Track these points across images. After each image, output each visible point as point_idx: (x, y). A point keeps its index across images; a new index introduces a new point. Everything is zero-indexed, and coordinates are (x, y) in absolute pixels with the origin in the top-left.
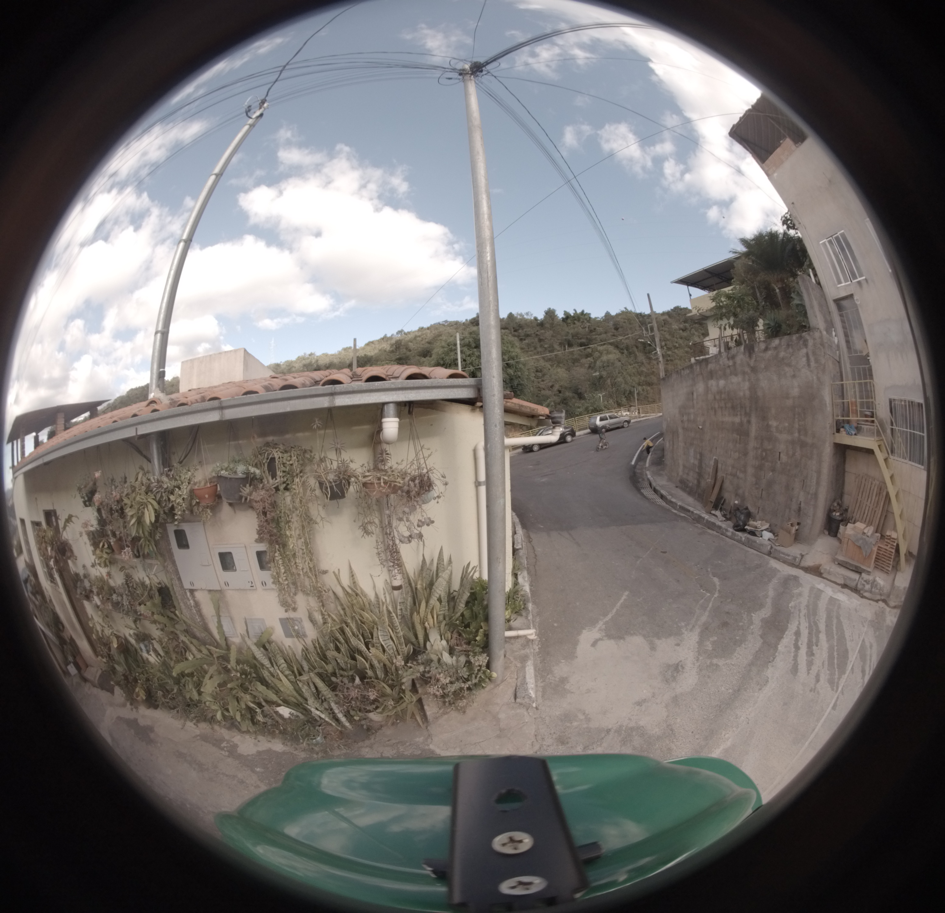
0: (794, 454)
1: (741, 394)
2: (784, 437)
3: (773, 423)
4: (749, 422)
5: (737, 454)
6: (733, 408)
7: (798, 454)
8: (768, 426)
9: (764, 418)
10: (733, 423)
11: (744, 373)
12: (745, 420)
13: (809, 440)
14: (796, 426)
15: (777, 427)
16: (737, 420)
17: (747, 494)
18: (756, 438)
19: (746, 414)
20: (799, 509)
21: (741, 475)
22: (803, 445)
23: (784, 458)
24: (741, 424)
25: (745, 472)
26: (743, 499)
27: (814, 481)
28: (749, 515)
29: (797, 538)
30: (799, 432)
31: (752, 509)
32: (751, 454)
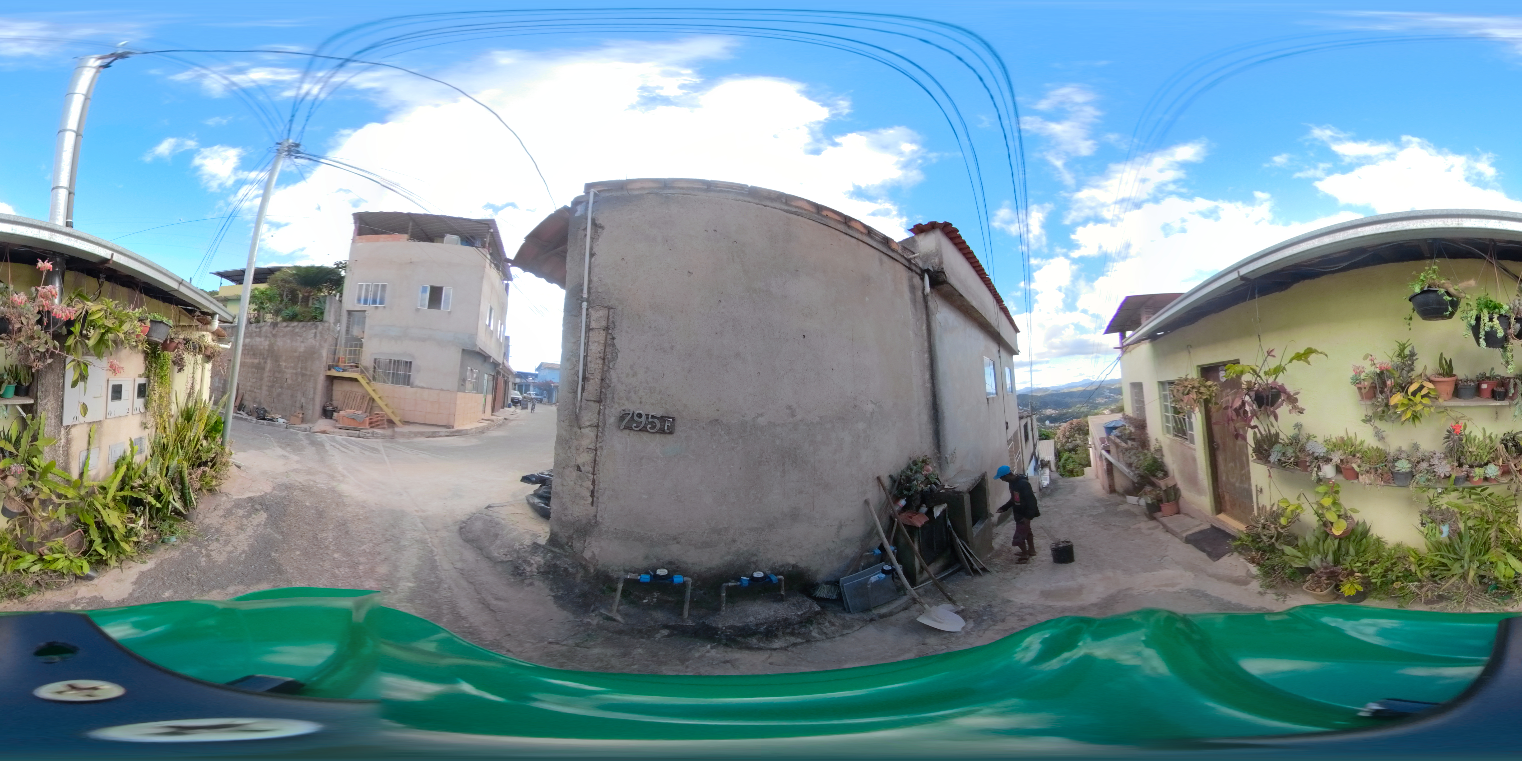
0: (297, 380)
1: (262, 347)
2: (291, 371)
3: (284, 364)
4: (265, 362)
5: (255, 380)
6: (254, 354)
7: (300, 380)
8: (279, 365)
9: (276, 361)
10: (253, 363)
11: (266, 337)
12: (262, 361)
13: (308, 373)
14: (300, 366)
15: (285, 366)
16: (256, 361)
17: (262, 401)
18: (270, 371)
19: (263, 358)
20: (302, 407)
21: (258, 391)
22: (303, 375)
23: (289, 381)
24: (259, 363)
25: (261, 389)
26: (260, 403)
27: (312, 392)
28: (266, 411)
29: (303, 421)
30: (301, 368)
31: (267, 409)
32: (266, 380)
